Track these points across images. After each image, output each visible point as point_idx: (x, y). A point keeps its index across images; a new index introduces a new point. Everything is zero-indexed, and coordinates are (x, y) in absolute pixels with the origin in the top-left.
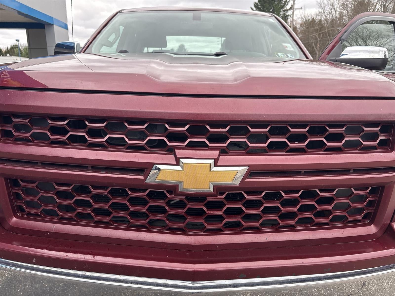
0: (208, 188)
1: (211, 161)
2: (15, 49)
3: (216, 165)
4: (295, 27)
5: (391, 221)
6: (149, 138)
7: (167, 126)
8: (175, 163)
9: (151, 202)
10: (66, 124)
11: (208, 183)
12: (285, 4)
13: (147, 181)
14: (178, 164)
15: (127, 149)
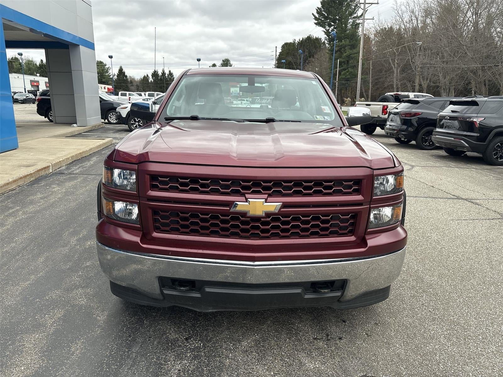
0: (262, 213)
1: (264, 200)
2: (13, 63)
3: (266, 202)
4: (368, 37)
5: (365, 234)
6: (232, 188)
7: (241, 182)
8: (245, 201)
9: (232, 222)
10: (189, 181)
11: (262, 212)
12: (355, 9)
13: (231, 211)
14: (247, 202)
15: (220, 194)
